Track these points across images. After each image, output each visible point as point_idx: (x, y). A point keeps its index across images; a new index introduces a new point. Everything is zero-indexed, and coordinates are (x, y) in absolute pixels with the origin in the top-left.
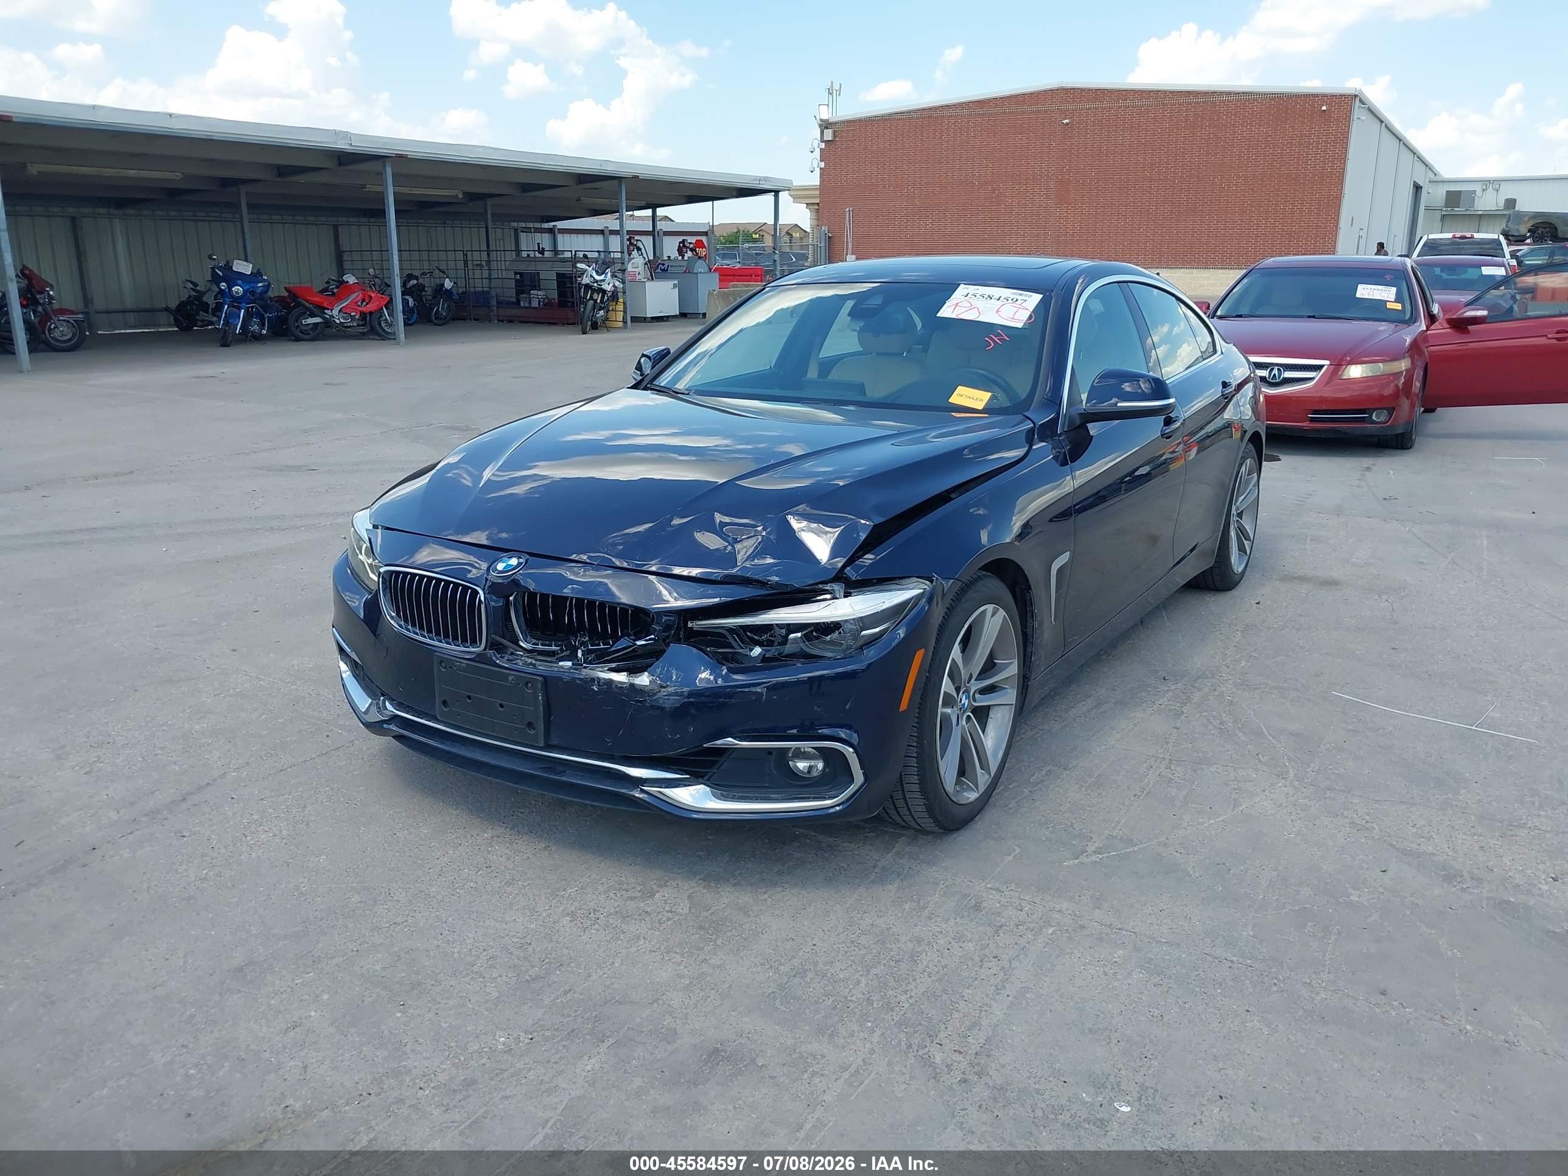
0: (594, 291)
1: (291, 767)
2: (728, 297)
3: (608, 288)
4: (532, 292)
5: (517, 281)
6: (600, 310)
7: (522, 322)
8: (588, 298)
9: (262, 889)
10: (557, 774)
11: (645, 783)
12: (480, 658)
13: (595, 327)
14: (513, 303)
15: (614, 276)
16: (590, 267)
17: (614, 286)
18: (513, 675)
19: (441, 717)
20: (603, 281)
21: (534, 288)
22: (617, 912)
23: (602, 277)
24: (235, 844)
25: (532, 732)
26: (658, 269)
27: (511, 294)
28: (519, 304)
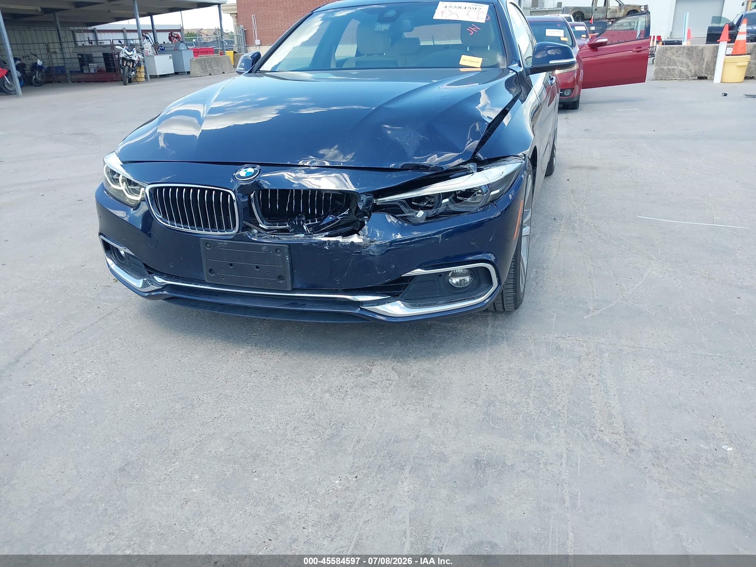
0: (128, 61)
1: (84, 330)
2: (201, 62)
3: (136, 59)
4: (90, 64)
5: (79, 59)
6: (132, 71)
7: (86, 82)
8: (125, 65)
9: (108, 411)
10: (301, 306)
11: (363, 304)
12: (237, 237)
13: (130, 81)
14: (79, 72)
15: (138, 52)
16: (123, 48)
17: (139, 58)
18: (265, 246)
19: (208, 280)
20: (132, 55)
21: (92, 62)
22: (356, 386)
23: (131, 53)
24: (71, 385)
25: (282, 282)
26: (159, 49)
27: (76, 66)
28: (83, 72)
